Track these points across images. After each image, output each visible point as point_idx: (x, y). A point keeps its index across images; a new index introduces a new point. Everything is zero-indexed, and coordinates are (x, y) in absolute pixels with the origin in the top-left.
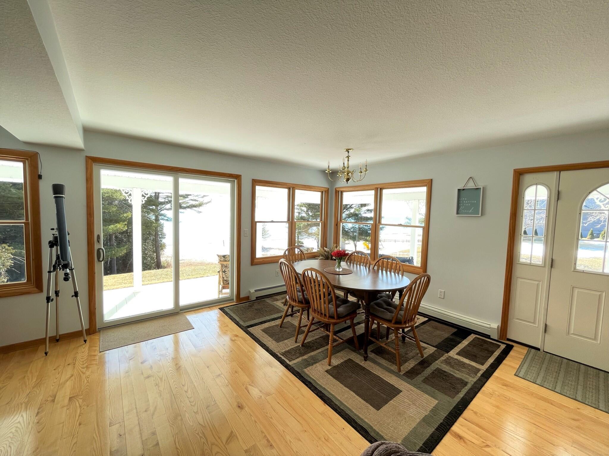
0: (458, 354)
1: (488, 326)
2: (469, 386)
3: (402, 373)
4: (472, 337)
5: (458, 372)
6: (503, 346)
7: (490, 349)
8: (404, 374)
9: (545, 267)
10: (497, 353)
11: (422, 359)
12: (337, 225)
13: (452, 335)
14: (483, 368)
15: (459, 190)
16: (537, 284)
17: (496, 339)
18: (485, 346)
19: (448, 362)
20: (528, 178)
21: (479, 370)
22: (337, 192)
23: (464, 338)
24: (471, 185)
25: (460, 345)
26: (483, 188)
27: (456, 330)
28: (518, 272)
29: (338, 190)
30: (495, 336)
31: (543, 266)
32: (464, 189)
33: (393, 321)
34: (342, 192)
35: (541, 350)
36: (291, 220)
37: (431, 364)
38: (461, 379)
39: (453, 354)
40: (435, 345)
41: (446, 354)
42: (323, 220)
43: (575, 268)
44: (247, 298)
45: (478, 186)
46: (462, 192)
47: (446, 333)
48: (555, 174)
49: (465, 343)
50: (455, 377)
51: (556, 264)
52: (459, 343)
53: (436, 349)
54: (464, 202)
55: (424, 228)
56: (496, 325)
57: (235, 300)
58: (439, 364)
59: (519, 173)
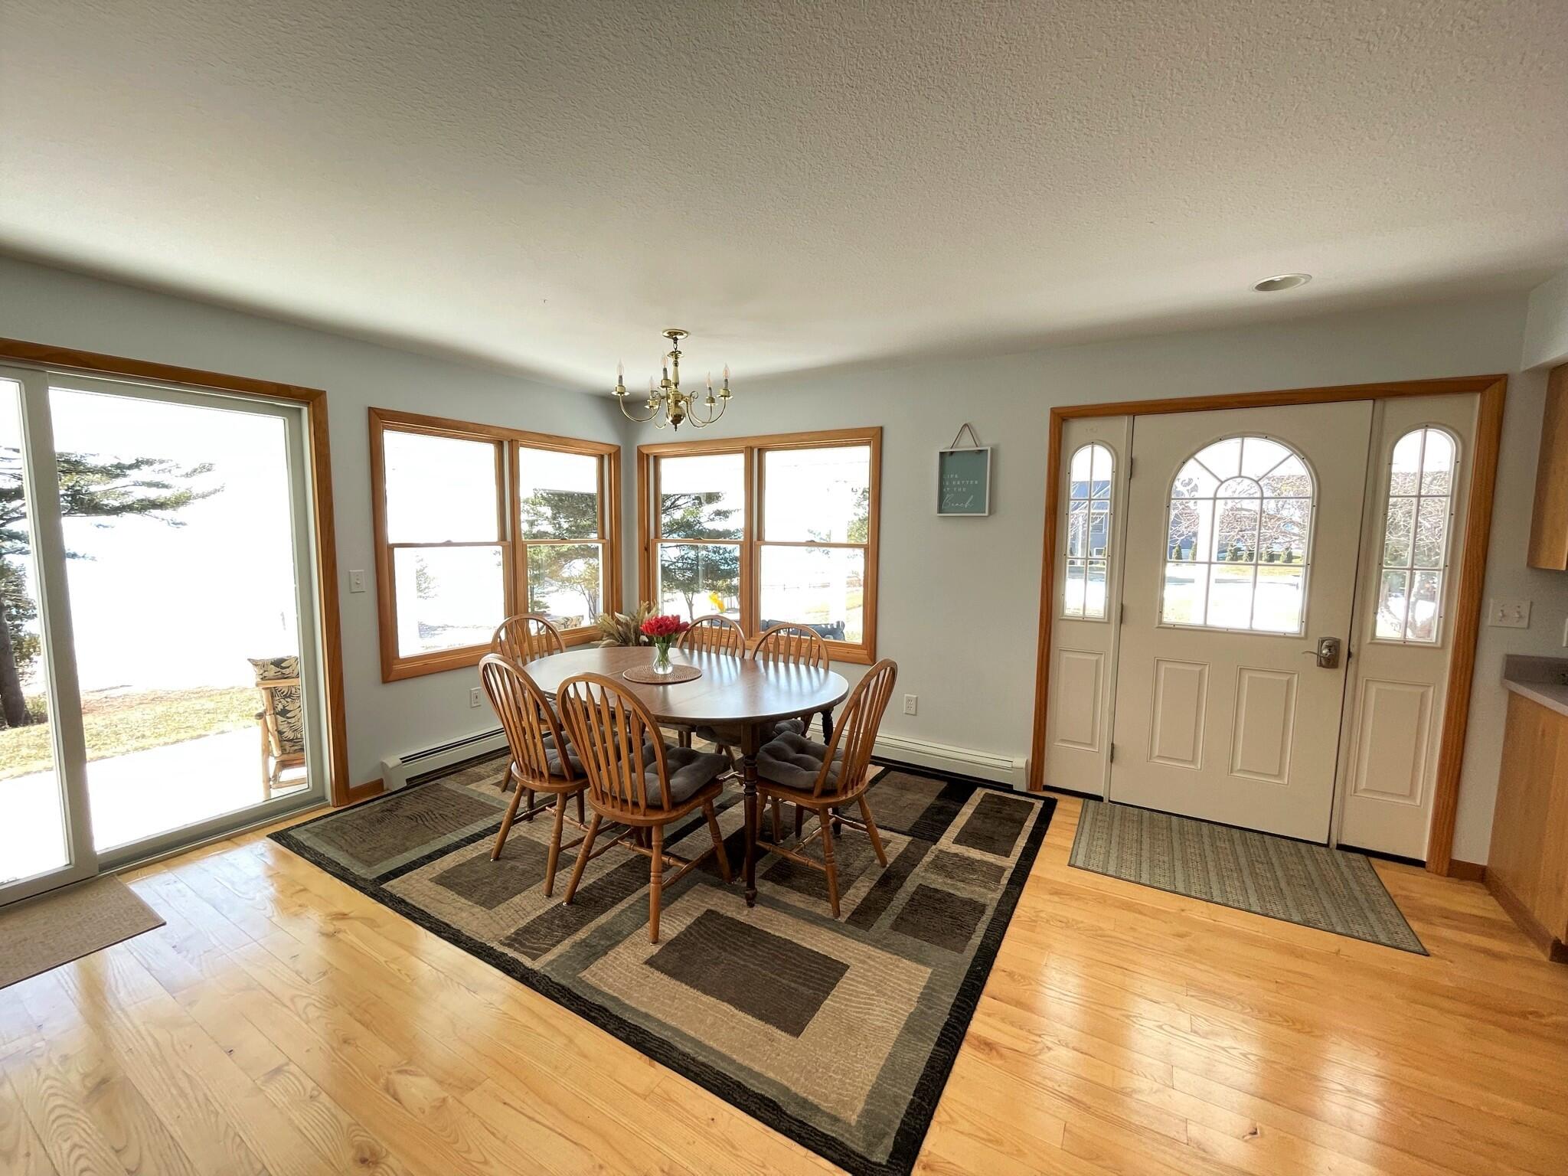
0: (957, 841)
1: (1009, 765)
2: (989, 913)
3: (842, 919)
4: (979, 794)
5: (962, 885)
6: (1039, 805)
7: (1017, 816)
8: (849, 921)
9: (1109, 622)
10: (1029, 824)
11: (883, 871)
12: (647, 549)
13: (939, 797)
14: (1010, 862)
15: (942, 454)
16: (1097, 661)
17: (1025, 791)
18: (1007, 810)
19: (941, 865)
20: (1077, 429)
21: (1002, 870)
22: (643, 458)
23: (963, 800)
24: (967, 444)
25: (957, 818)
26: (992, 450)
27: (944, 785)
28: (1062, 638)
29: (645, 451)
30: (1021, 785)
31: (1106, 620)
32: (952, 453)
33: (817, 792)
34: (657, 459)
35: (1106, 801)
36: (509, 538)
37: (905, 878)
38: (971, 902)
39: (947, 842)
40: (906, 829)
41: (934, 847)
42: (608, 537)
43: (1160, 622)
44: (376, 787)
45: (981, 446)
46: (948, 459)
47: (924, 797)
48: (1124, 422)
49: (967, 811)
50: (958, 898)
51: (1129, 615)
52: (956, 813)
53: (911, 838)
54: (954, 483)
55: (866, 548)
56: (1021, 760)
57: (330, 800)
58: (921, 876)
59: (1061, 418)
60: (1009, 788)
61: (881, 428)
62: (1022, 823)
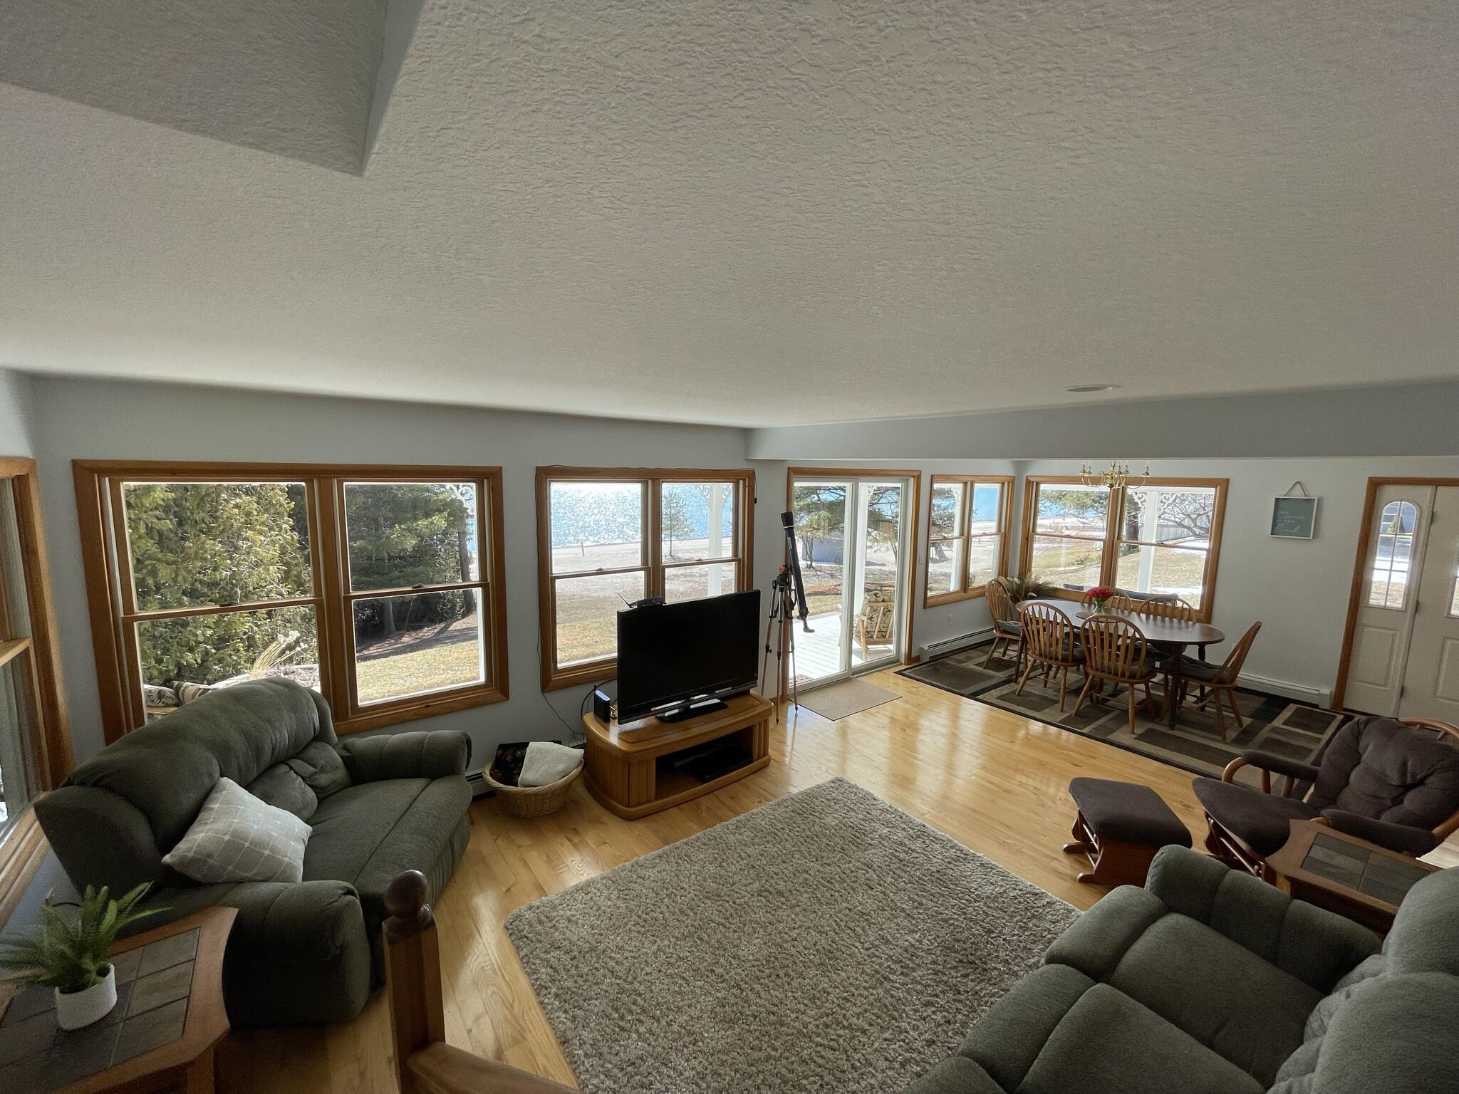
0: (1284, 723)
1: (1317, 692)
4: (1292, 707)
7: (1325, 719)
9: (1406, 610)
11: (1242, 728)
12: (1027, 539)
13: (1263, 704)
15: (1277, 500)
16: (1394, 635)
17: (1329, 709)
18: (1316, 716)
19: (1275, 730)
20: (1389, 491)
22: (1029, 483)
23: (1284, 707)
24: (1298, 494)
25: (1280, 716)
26: (1319, 500)
27: (1267, 698)
28: (1365, 618)
29: (1030, 479)
30: (1326, 706)
31: (1403, 610)
32: (1285, 499)
34: (1038, 484)
36: (966, 534)
37: (1257, 733)
38: (1302, 747)
39: (1278, 722)
40: (1248, 715)
41: (1269, 724)
43: (1449, 612)
45: (1309, 497)
46: (1282, 502)
47: (1256, 703)
48: (1428, 490)
49: (1287, 713)
51: (1423, 608)
52: (1279, 713)
53: (1253, 719)
54: (1286, 517)
55: (1208, 551)
56: (1327, 690)
57: (903, 661)
58: (1265, 732)
59: (1375, 485)
60: (1316, 706)
61: (1228, 480)
62: (1328, 724)
